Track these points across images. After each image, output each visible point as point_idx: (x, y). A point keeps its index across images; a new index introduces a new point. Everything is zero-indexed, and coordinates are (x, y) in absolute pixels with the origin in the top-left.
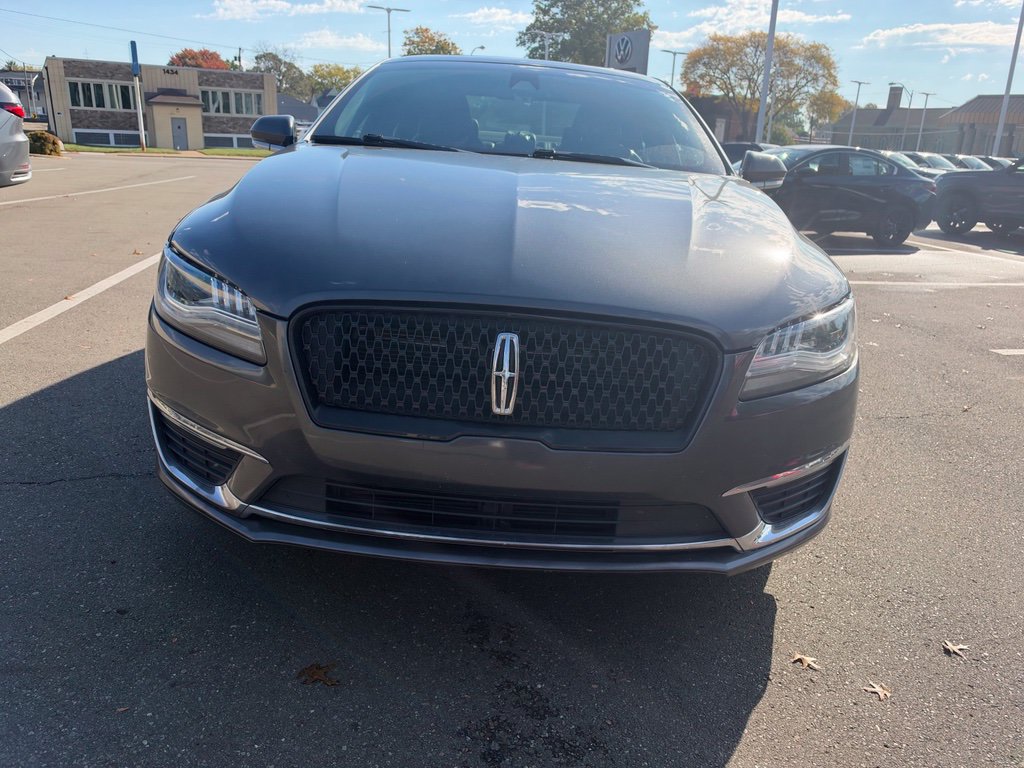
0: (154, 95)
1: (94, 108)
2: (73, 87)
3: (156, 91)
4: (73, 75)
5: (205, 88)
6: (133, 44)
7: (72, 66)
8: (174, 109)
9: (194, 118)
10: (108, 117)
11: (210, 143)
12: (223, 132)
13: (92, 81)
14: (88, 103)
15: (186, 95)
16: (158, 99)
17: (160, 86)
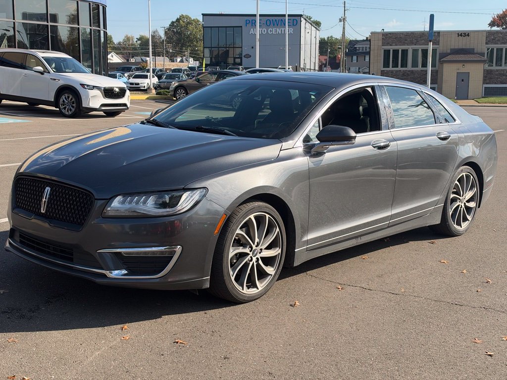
0: (446, 55)
1: (399, 68)
2: (387, 53)
3: (449, 51)
4: (388, 44)
5: (491, 46)
6: (432, 17)
7: (388, 37)
8: (460, 65)
9: (476, 72)
10: (408, 74)
11: (489, 93)
12: (502, 83)
13: (400, 48)
14: (395, 65)
15: (474, 54)
16: (449, 58)
17: (452, 47)
